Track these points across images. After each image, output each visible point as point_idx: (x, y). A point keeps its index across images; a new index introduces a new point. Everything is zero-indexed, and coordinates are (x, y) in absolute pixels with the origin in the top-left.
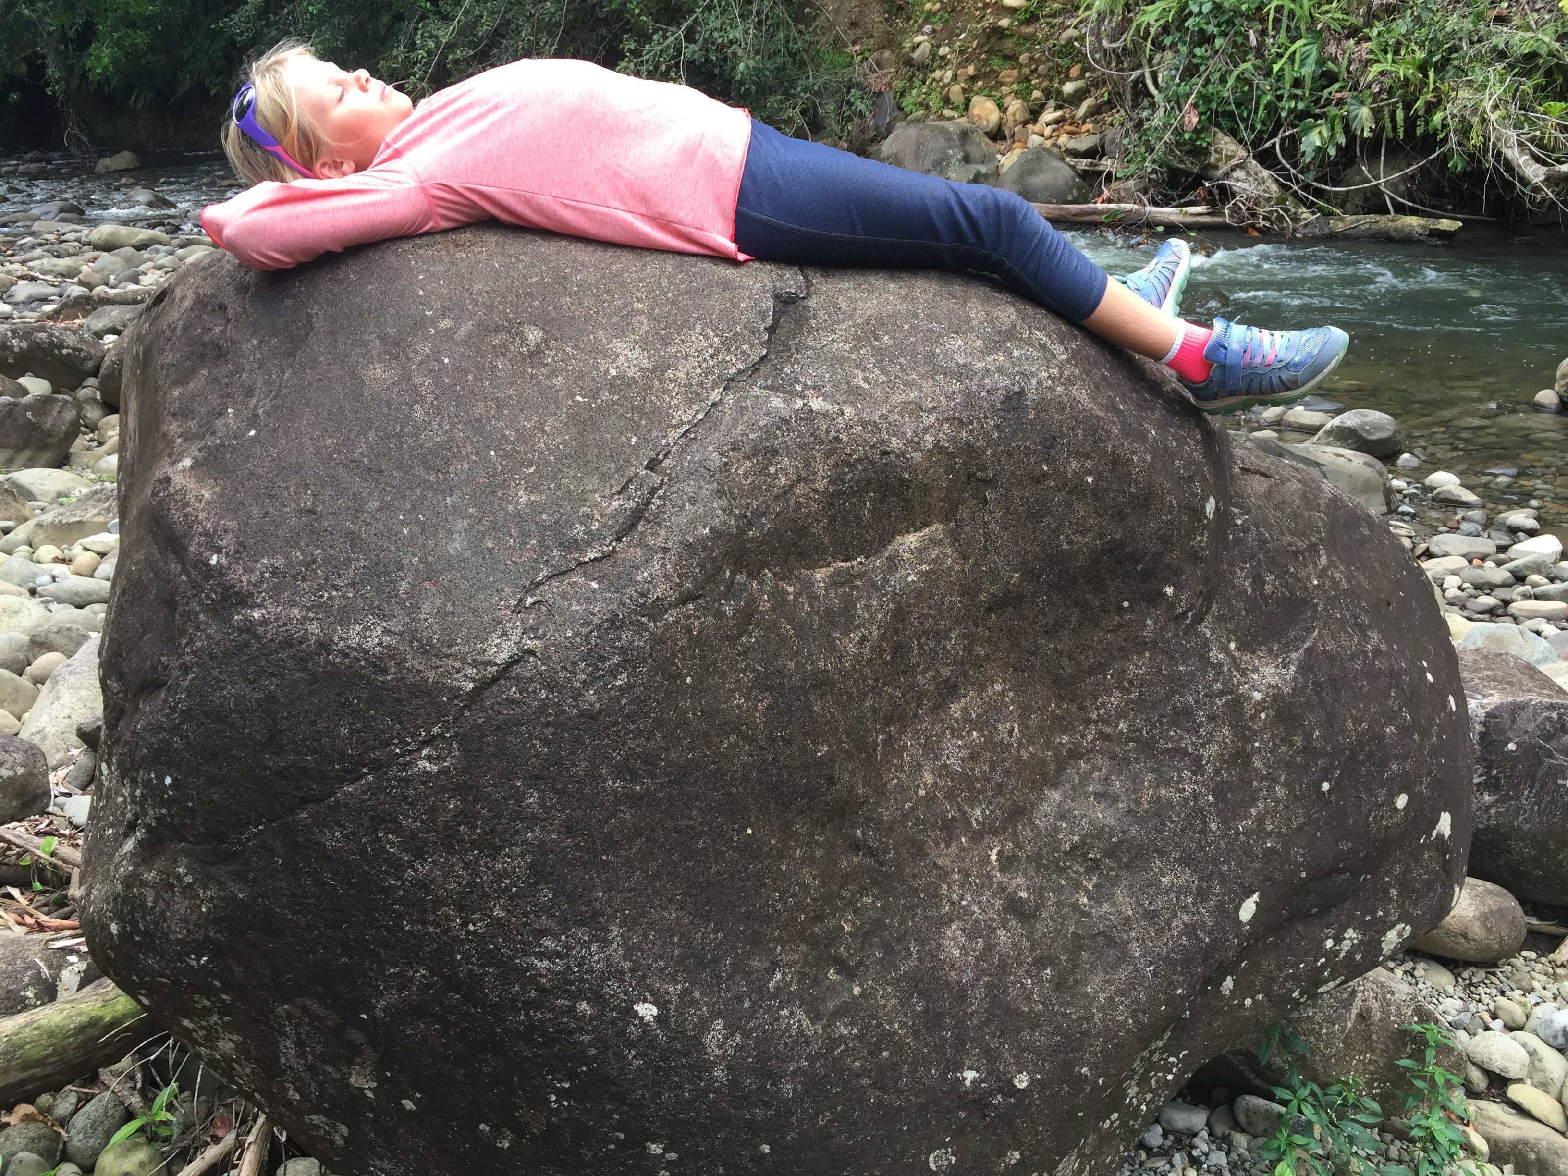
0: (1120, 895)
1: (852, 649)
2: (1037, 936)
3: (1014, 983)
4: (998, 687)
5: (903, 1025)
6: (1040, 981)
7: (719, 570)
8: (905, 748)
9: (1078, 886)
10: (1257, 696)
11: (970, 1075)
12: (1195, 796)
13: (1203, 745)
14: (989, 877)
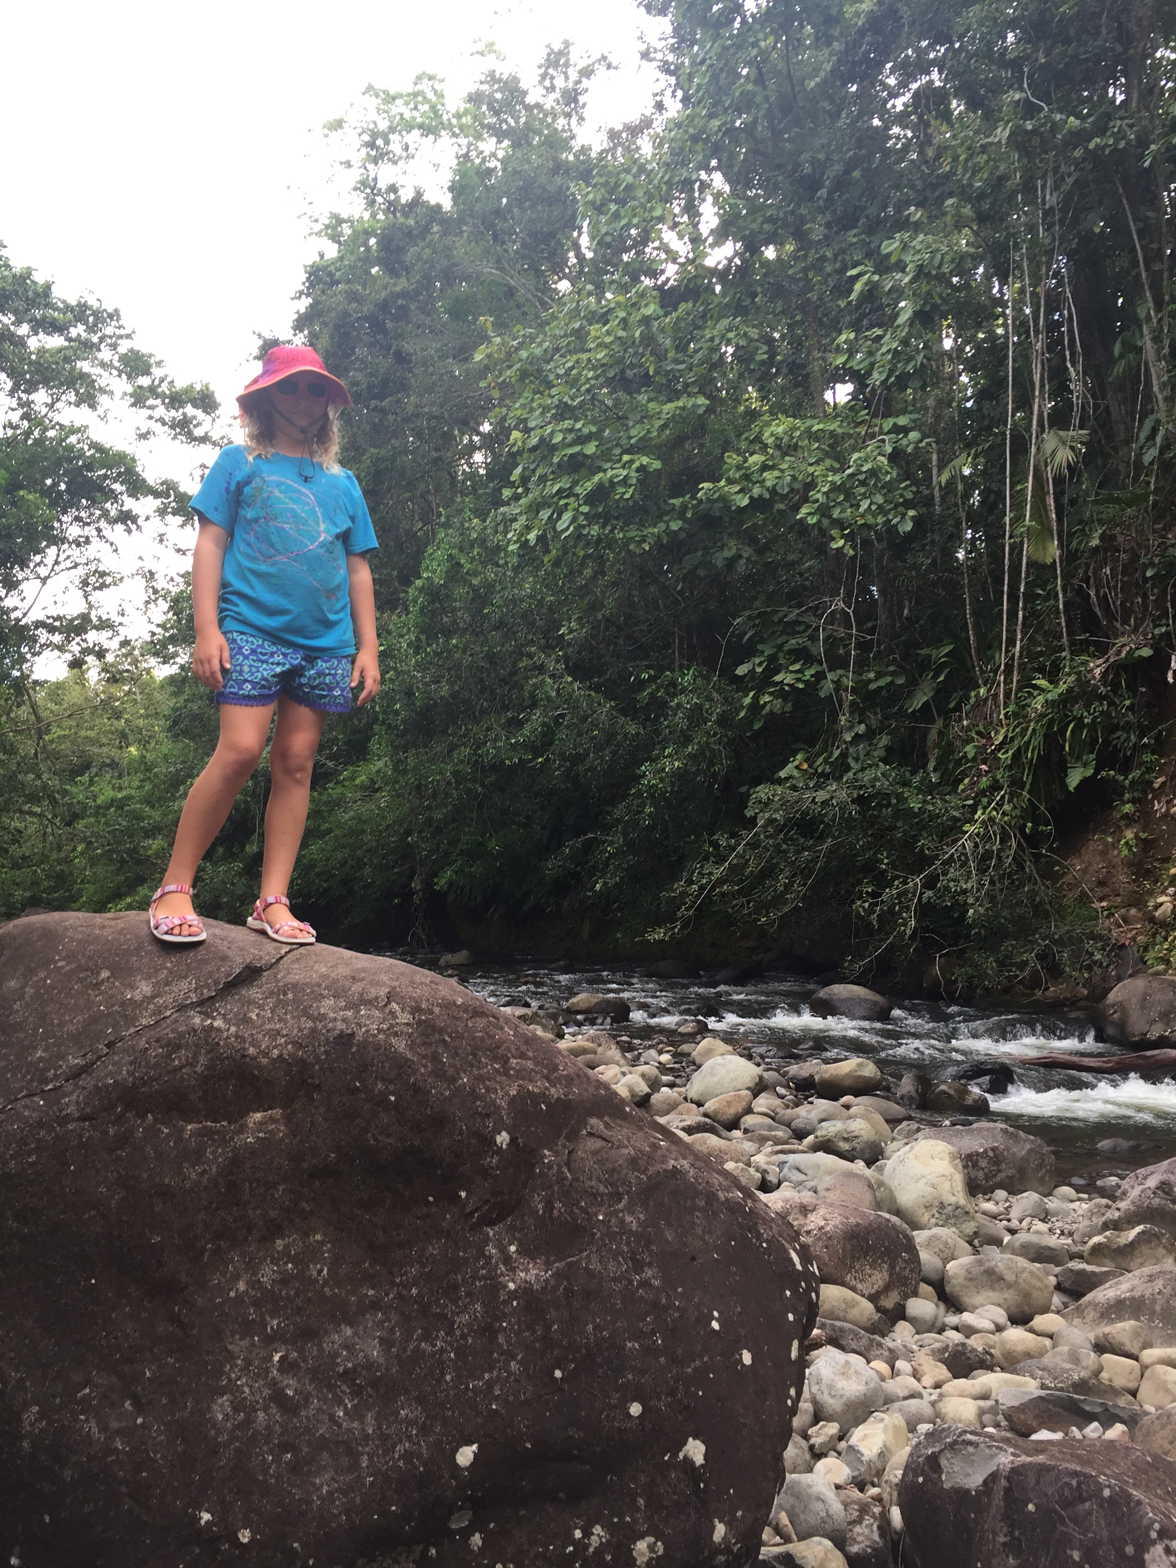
0: (370, 1417)
1: (194, 1176)
2: (291, 1426)
3: (258, 1455)
4: (318, 1237)
5: (164, 1457)
6: (278, 1459)
7: (114, 1106)
8: (232, 1261)
9: (340, 1402)
10: (512, 1286)
11: (206, 1517)
12: (442, 1351)
13: (458, 1314)
14: (267, 1371)
